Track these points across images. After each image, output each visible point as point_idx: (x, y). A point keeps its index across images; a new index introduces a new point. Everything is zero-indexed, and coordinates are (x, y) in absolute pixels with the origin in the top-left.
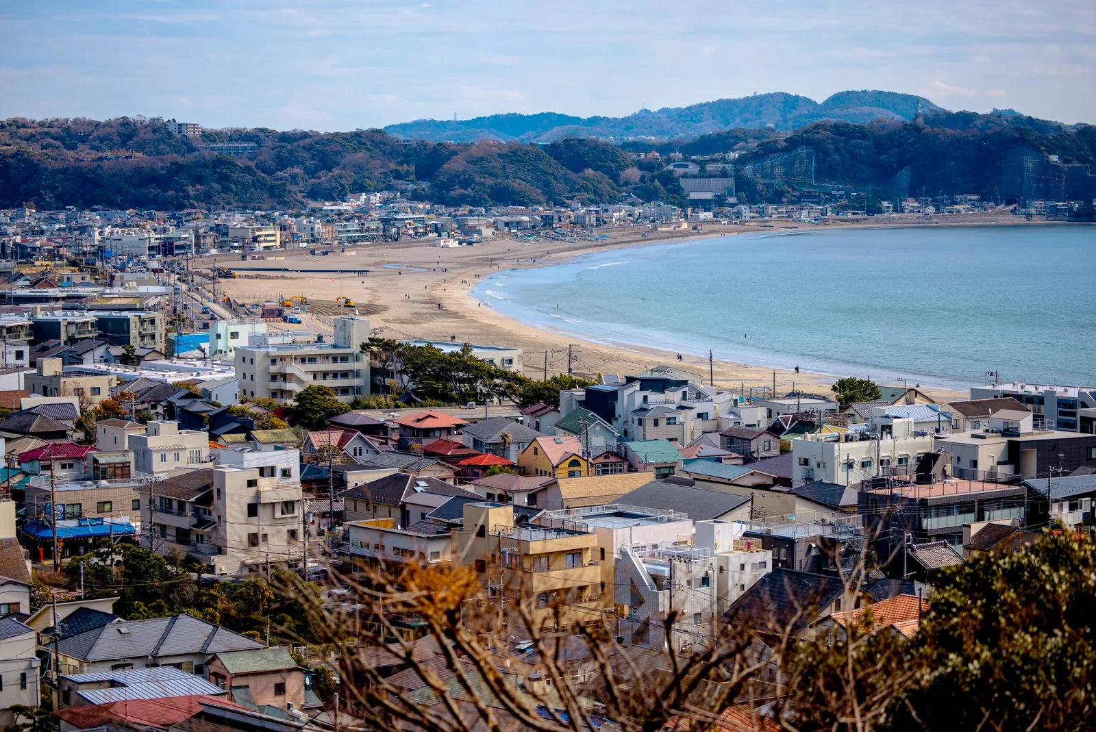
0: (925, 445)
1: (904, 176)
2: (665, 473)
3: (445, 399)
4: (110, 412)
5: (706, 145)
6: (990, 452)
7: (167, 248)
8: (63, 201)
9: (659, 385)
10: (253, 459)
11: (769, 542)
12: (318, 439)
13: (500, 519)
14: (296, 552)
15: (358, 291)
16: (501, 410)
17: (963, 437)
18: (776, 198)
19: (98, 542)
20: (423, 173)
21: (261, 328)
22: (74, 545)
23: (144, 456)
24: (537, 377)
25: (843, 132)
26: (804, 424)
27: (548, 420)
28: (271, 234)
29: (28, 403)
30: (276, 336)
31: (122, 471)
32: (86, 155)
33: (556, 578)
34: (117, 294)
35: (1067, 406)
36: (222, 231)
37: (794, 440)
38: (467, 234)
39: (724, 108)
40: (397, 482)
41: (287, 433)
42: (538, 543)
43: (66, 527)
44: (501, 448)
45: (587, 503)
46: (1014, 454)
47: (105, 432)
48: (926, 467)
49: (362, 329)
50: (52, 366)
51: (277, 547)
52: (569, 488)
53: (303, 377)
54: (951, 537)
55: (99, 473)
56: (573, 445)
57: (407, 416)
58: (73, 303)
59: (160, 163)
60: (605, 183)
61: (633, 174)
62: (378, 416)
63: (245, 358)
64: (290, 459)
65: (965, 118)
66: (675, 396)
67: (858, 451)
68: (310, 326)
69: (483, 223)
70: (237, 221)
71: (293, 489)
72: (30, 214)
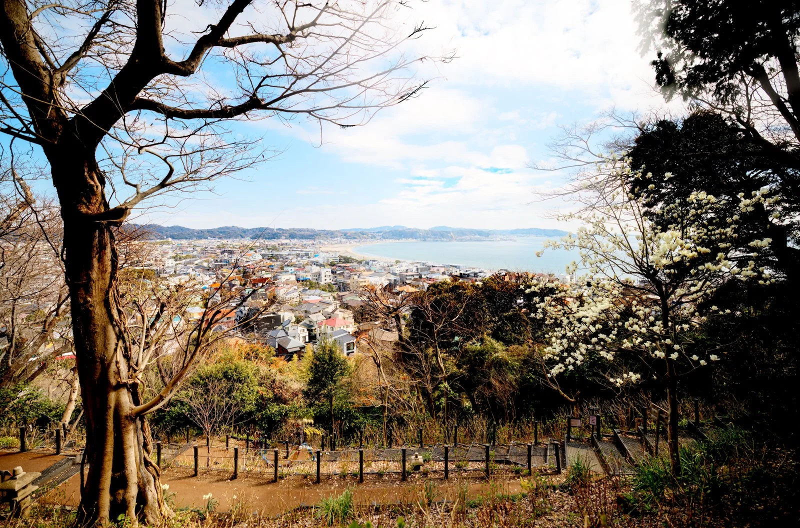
0: (407, 268)
1: (403, 236)
2: (375, 272)
3: (348, 262)
4: (307, 264)
5: (379, 232)
6: (415, 269)
7: (313, 244)
8: (300, 238)
9: (374, 261)
10: (325, 270)
11: (388, 280)
12: (333, 267)
13: (356, 277)
14: (331, 281)
15: (337, 249)
16: (355, 264)
17: (411, 267)
18: (387, 238)
19: (306, 281)
20: (345, 235)
21: (325, 254)
22: (303, 281)
23: (311, 270)
24: (359, 260)
25: (396, 231)
26: (392, 266)
27: (361, 265)
28: (326, 243)
29: (296, 263)
30: (327, 255)
31: (309, 272)
32: (302, 233)
33: (363, 284)
34: (307, 250)
35: (423, 264)
36: (320, 242)
37: (390, 268)
38: (350, 243)
39: (381, 228)
40: (343, 273)
41: (329, 267)
42: (361, 280)
43: (302, 278)
44: (355, 268)
45: (366, 275)
46: (417, 269)
47: (306, 267)
48: (407, 270)
49: (338, 254)
50: (299, 259)
51: (328, 281)
52: (364, 273)
53: (331, 260)
54: (411, 279)
55: (306, 272)
56: (364, 268)
57: (344, 265)
58: (301, 251)
59: (312, 234)
60: (366, 236)
61: (370, 235)
62: (340, 265)
63: (324, 258)
64: (330, 270)
65: (410, 229)
66: (376, 262)
67: (399, 269)
68: (331, 254)
69: (352, 241)
70: (322, 241)
71: (330, 274)
72: (296, 240)
